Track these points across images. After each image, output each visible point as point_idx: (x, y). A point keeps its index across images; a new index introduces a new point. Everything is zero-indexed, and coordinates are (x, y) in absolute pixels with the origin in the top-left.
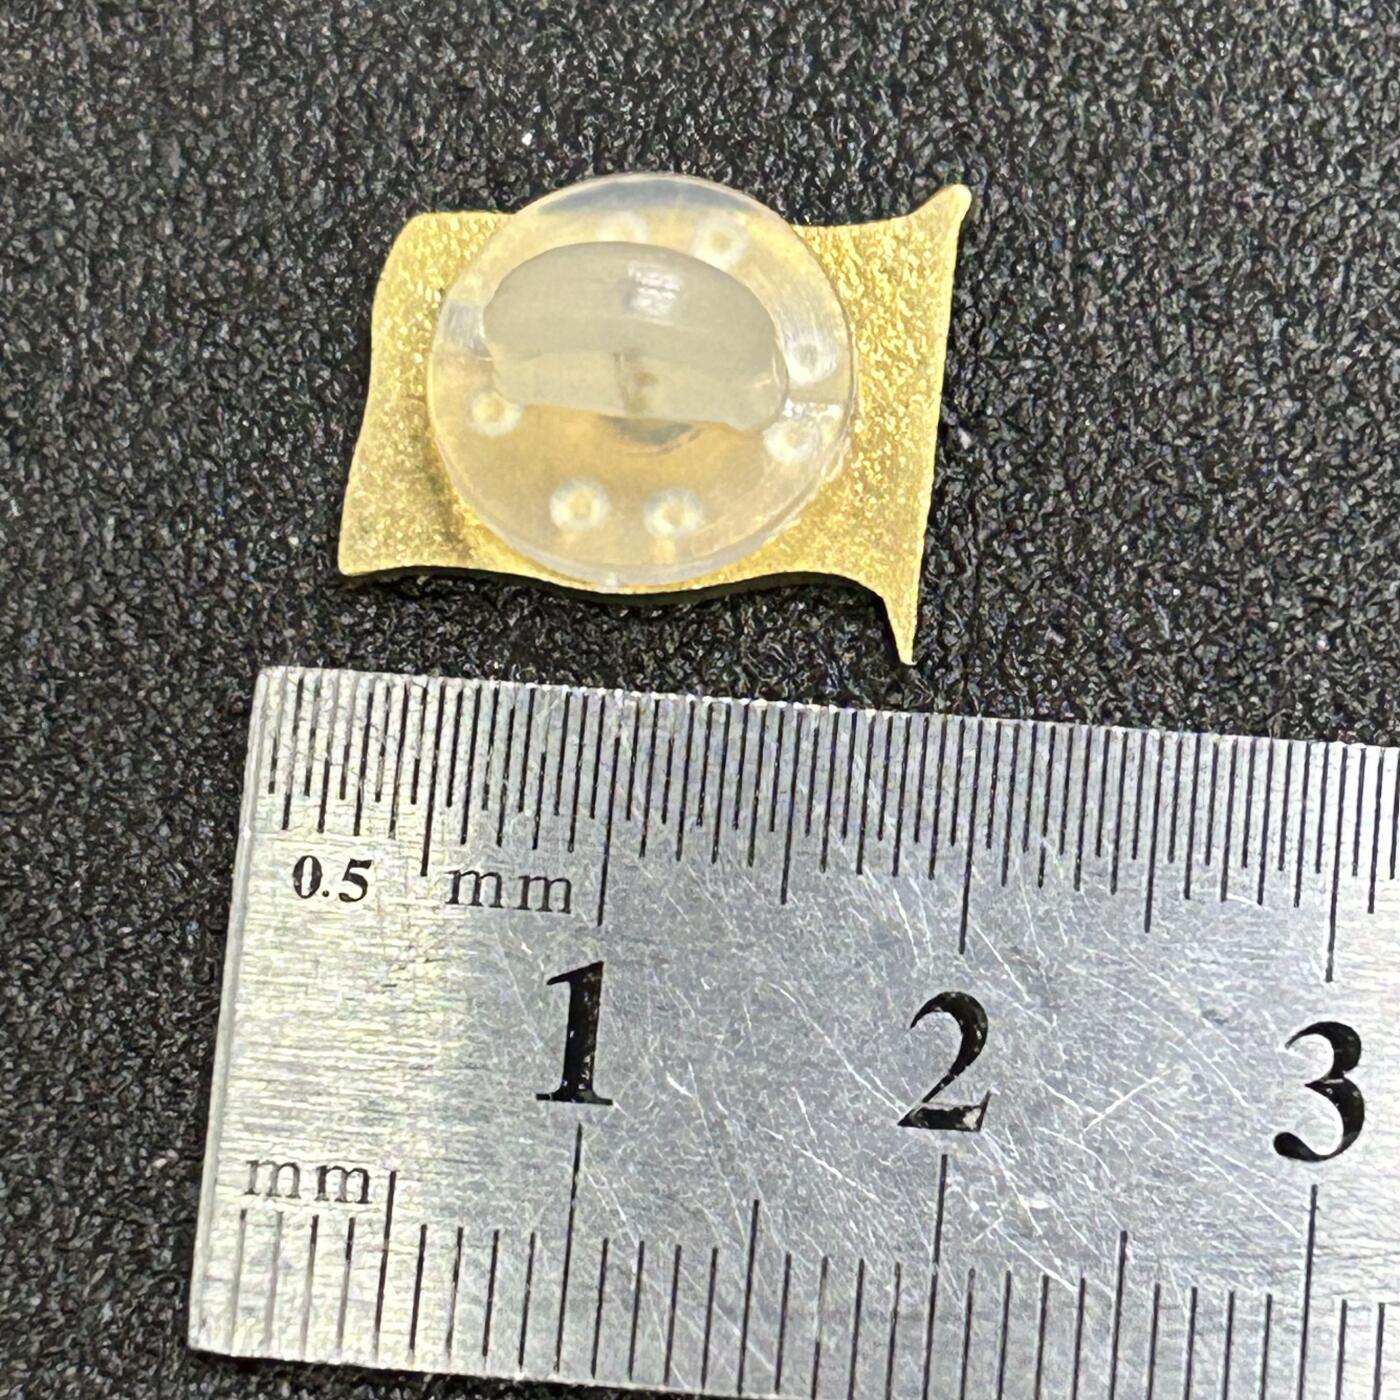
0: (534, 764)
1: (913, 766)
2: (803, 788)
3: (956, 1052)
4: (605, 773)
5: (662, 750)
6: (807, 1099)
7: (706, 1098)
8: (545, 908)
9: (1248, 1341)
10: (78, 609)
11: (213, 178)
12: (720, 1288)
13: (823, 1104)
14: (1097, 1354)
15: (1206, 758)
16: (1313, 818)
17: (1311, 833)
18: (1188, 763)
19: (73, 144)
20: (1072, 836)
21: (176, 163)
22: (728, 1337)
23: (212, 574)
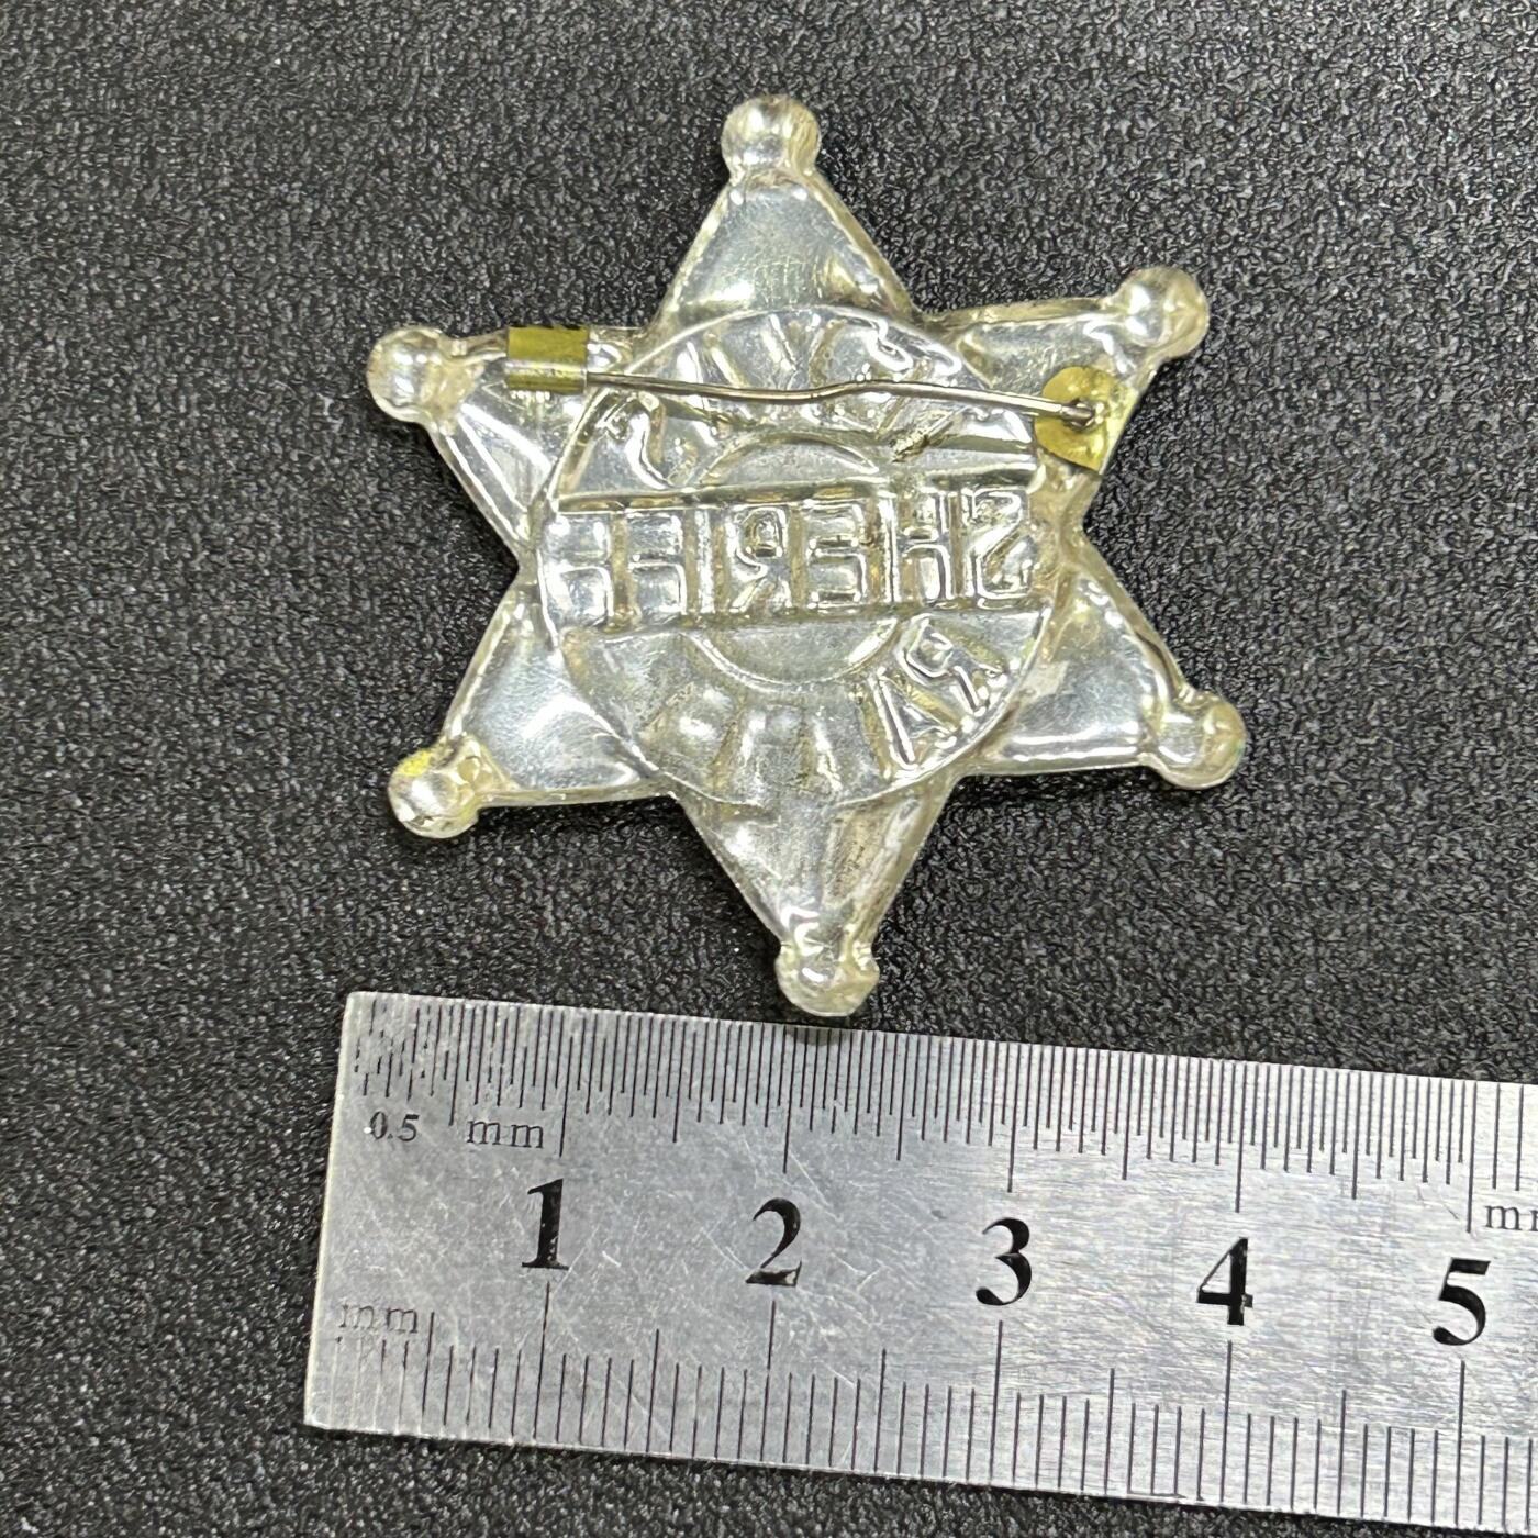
0: (520, 1054)
1: (755, 1056)
2: (686, 1070)
3: (781, 1236)
4: (564, 1060)
5: (599, 1044)
6: (690, 1265)
7: (626, 1265)
8: (527, 1145)
9: (959, 1419)
10: (286, 956)
11: (365, 682)
12: (636, 1387)
13: (697, 1267)
14: (867, 1427)
15: (935, 1052)
16: (1000, 1089)
17: (999, 1101)
18: (924, 1054)
19: (277, 662)
20: (852, 1102)
21: (341, 671)
22: (640, 1416)
23: (370, 933)
